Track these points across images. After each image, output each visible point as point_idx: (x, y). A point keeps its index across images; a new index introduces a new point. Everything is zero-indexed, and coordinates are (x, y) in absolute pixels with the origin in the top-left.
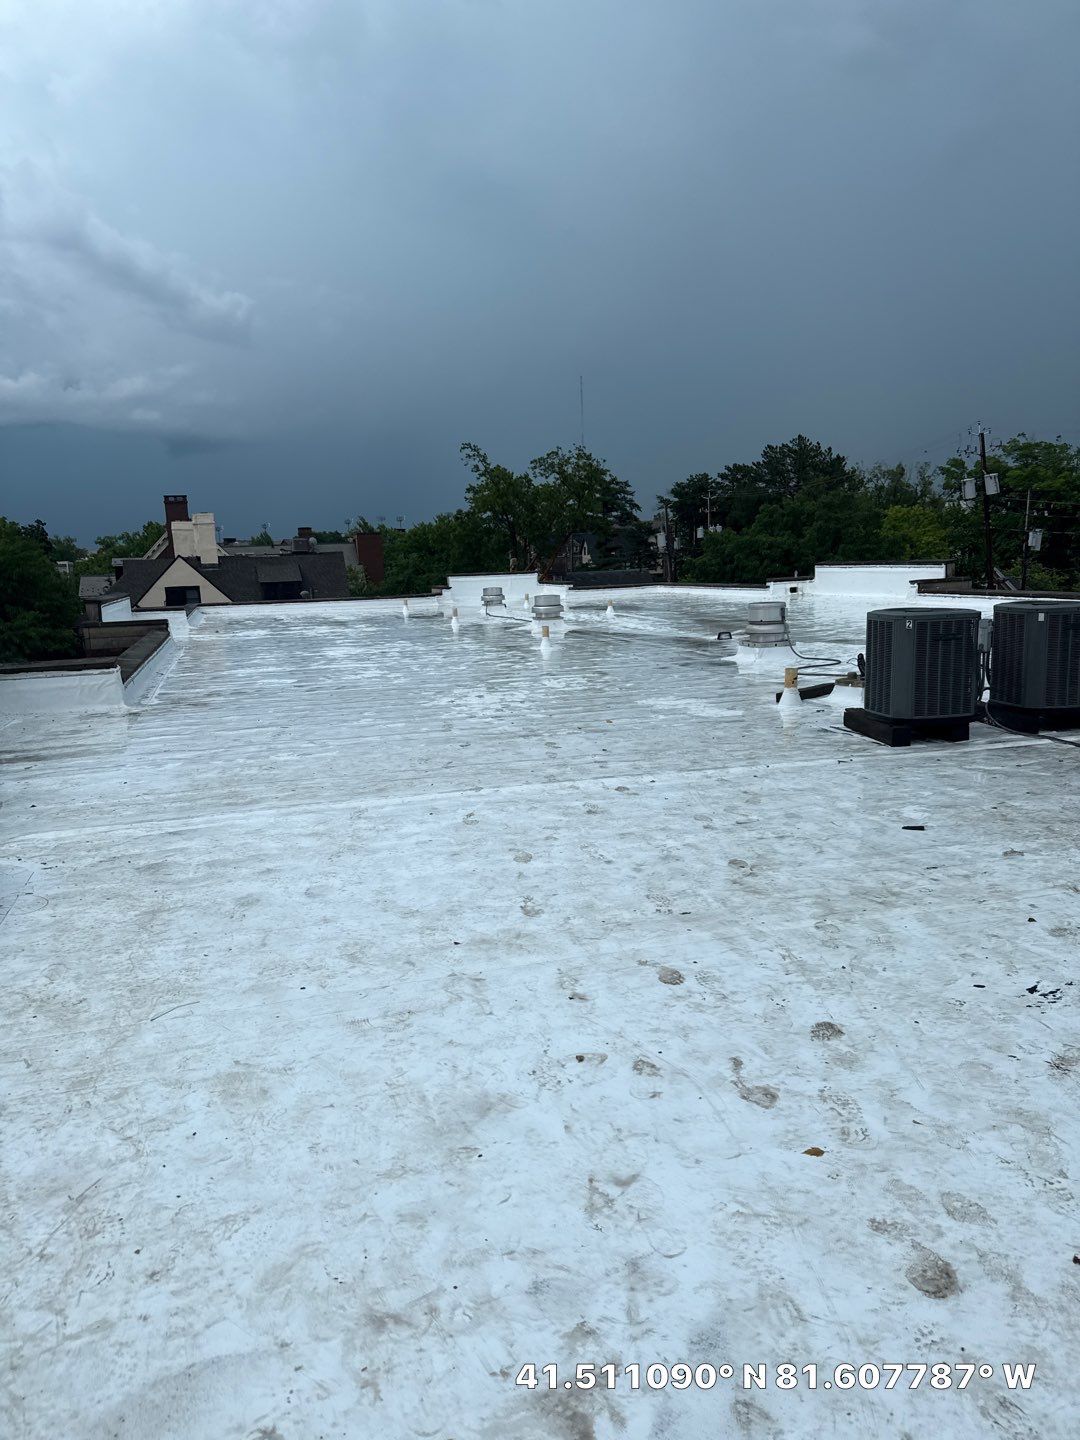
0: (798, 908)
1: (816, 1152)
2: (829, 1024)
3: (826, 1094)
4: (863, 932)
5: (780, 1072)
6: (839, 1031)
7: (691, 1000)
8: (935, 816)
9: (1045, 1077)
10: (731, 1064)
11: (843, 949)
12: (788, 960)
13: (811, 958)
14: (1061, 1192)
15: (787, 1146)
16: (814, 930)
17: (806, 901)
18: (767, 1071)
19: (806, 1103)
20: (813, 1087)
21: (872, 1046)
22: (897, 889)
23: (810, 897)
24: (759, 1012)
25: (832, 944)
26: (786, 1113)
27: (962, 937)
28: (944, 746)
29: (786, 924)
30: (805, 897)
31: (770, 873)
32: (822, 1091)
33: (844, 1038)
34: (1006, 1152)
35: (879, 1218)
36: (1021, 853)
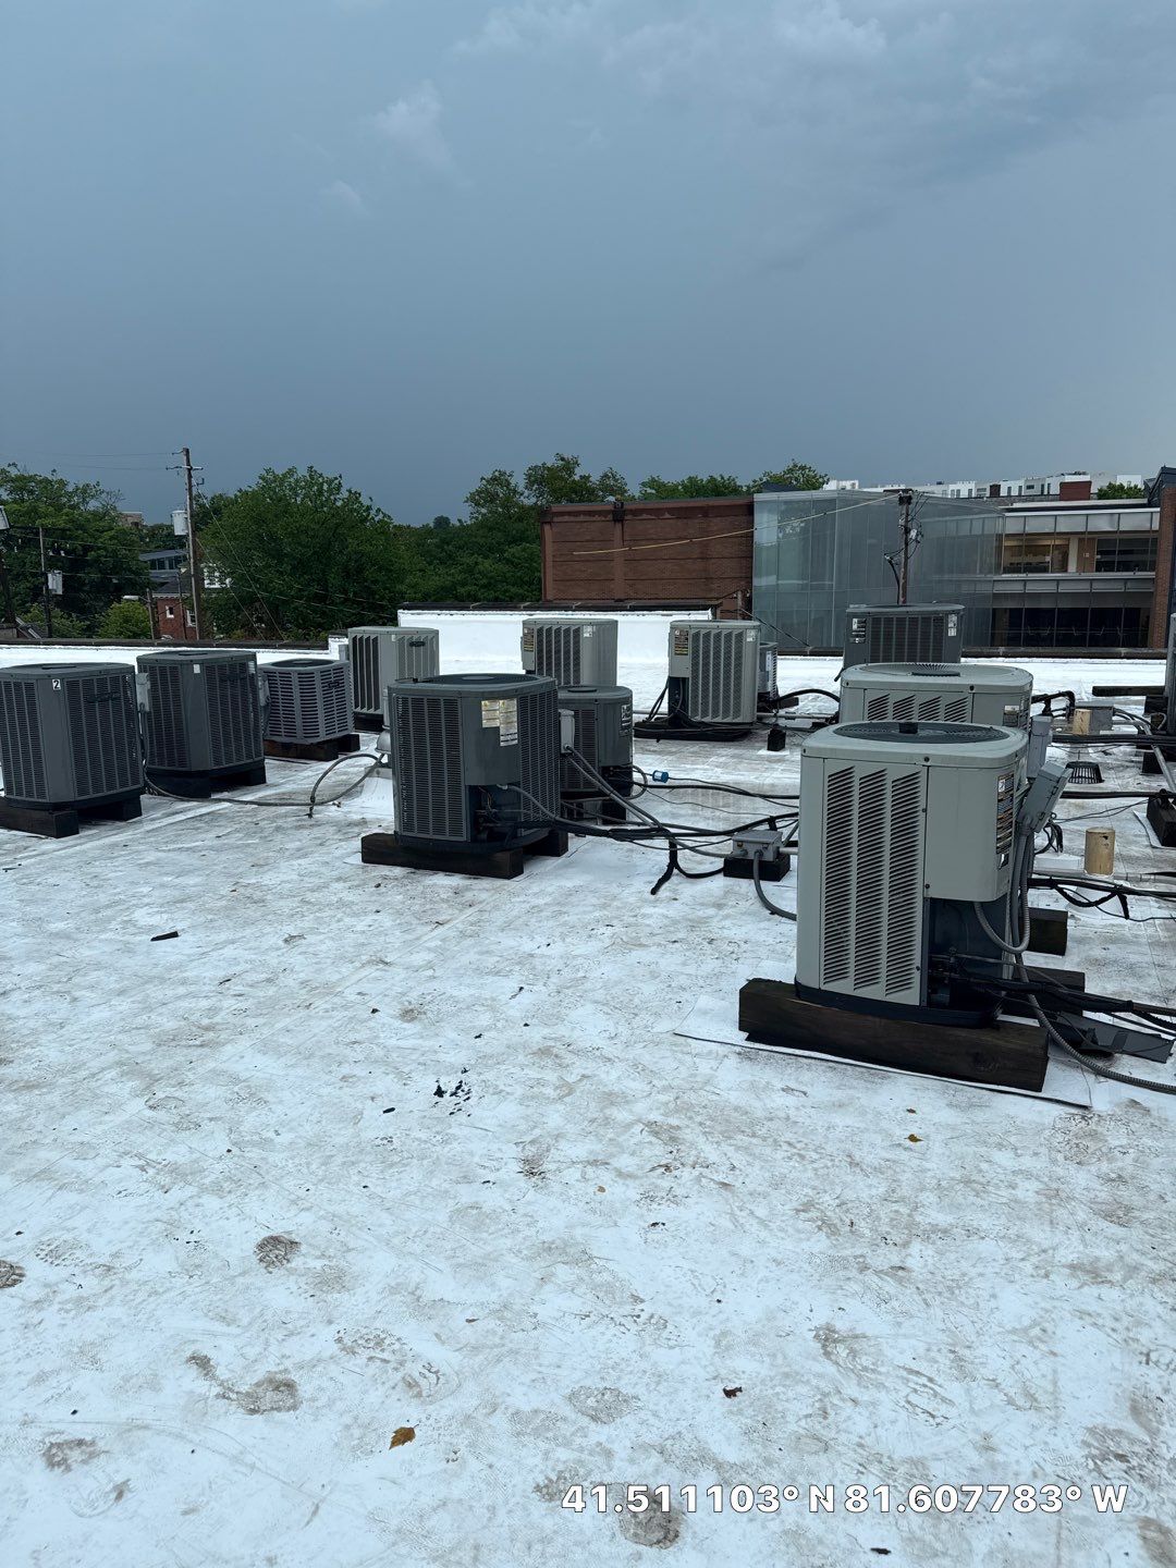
0: (106, 1089)
1: (404, 1436)
2: (272, 1238)
3: (348, 1341)
4: (212, 1092)
5: (267, 1343)
6: (292, 1243)
7: (59, 1298)
8: (176, 916)
9: (532, 1191)
10: (194, 1370)
11: (207, 1126)
12: (151, 1172)
13: (178, 1154)
14: (653, 1321)
15: (362, 1450)
16: (149, 1113)
17: (109, 1075)
18: (252, 1352)
19: (334, 1370)
20: (323, 1341)
21: (344, 1244)
22: (205, 1022)
23: (109, 1068)
24: (173, 1266)
25: (187, 1124)
26: (323, 1401)
27: (323, 1057)
28: (120, 828)
29: (107, 1118)
30: (103, 1069)
31: (28, 1051)
32: (339, 1340)
33: (303, 1248)
34: (574, 1304)
35: (542, 1481)
36: (301, 937)
